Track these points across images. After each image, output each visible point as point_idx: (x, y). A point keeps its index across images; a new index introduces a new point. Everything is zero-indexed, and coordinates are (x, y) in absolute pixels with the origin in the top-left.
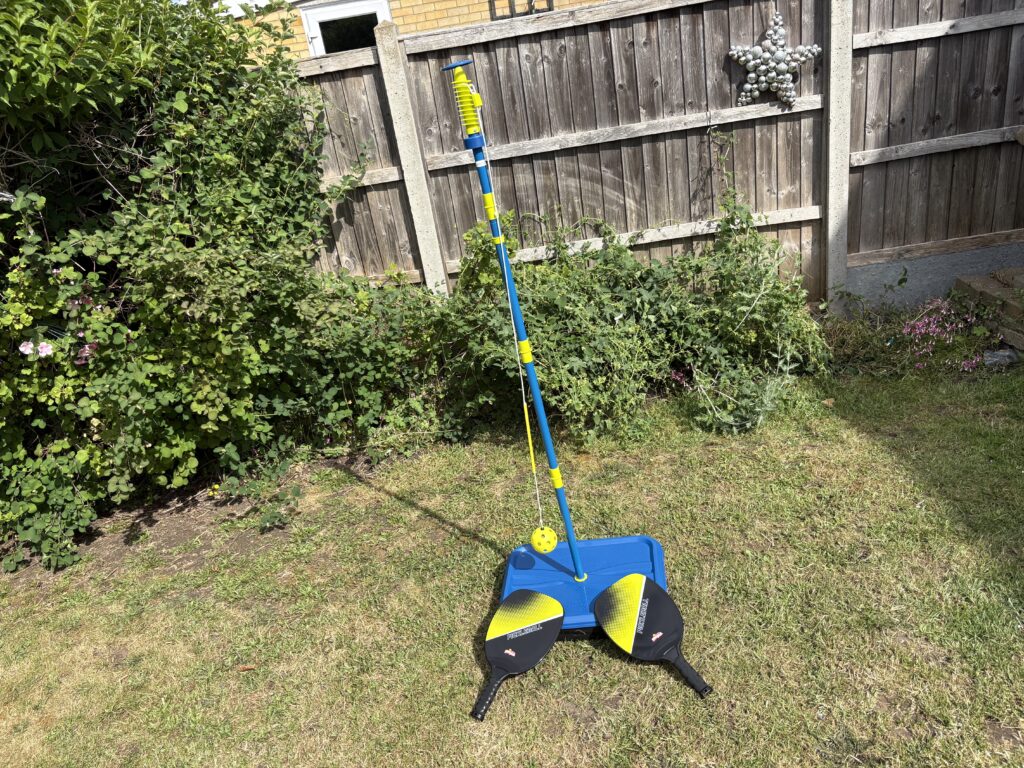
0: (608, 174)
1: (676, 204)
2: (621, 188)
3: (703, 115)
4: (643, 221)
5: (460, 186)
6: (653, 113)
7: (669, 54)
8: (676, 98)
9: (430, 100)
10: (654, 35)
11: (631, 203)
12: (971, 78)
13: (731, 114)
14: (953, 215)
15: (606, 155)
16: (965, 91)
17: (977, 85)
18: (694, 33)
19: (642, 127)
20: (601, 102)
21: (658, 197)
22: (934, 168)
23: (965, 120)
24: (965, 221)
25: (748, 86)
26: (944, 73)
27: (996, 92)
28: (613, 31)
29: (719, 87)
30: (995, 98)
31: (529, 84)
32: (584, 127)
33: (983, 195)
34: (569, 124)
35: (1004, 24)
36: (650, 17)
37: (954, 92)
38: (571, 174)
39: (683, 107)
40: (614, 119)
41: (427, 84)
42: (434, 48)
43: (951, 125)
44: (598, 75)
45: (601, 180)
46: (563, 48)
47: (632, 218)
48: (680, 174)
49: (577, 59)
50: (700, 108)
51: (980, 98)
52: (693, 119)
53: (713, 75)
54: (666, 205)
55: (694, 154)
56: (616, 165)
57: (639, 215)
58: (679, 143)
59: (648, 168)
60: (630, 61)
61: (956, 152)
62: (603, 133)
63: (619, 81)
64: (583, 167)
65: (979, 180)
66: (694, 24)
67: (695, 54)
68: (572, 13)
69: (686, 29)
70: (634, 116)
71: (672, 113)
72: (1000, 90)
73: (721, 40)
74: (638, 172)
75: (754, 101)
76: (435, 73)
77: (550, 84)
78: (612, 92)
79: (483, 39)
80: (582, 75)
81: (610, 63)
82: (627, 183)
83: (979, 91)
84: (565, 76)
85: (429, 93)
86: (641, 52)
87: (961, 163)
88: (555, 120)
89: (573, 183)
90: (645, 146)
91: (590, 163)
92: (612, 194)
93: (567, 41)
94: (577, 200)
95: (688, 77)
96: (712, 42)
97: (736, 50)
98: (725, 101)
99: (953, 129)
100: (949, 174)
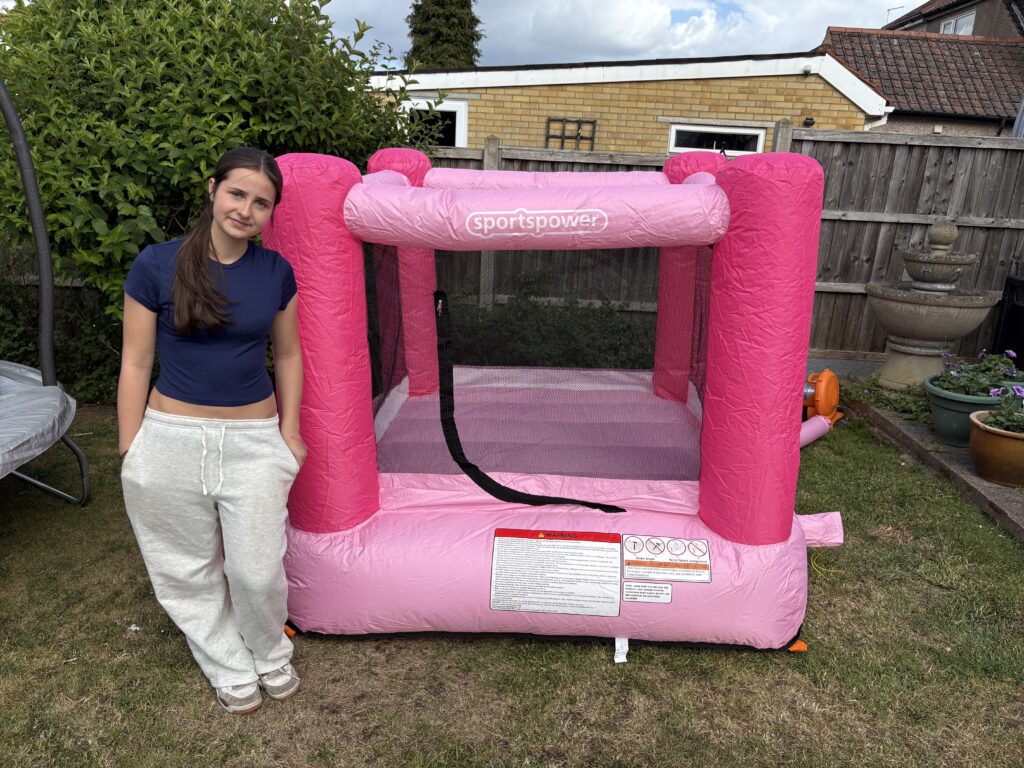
4: (630, 297)
11: (624, 283)
12: (853, 248)
14: (832, 335)
16: (848, 256)
17: (856, 254)
22: (823, 300)
23: (846, 275)
24: (839, 340)
26: (836, 243)
27: (868, 261)
30: (866, 265)
33: (853, 325)
35: (876, 220)
37: (841, 255)
42: (520, 158)
43: (837, 276)
47: (624, 293)
51: (857, 263)
57: (628, 291)
61: (837, 294)
65: (850, 315)
68: (611, 156)
72: (870, 260)
79: (552, 159)
83: (856, 258)
87: (840, 301)
92: (613, 274)
99: (838, 279)
100: (832, 307)
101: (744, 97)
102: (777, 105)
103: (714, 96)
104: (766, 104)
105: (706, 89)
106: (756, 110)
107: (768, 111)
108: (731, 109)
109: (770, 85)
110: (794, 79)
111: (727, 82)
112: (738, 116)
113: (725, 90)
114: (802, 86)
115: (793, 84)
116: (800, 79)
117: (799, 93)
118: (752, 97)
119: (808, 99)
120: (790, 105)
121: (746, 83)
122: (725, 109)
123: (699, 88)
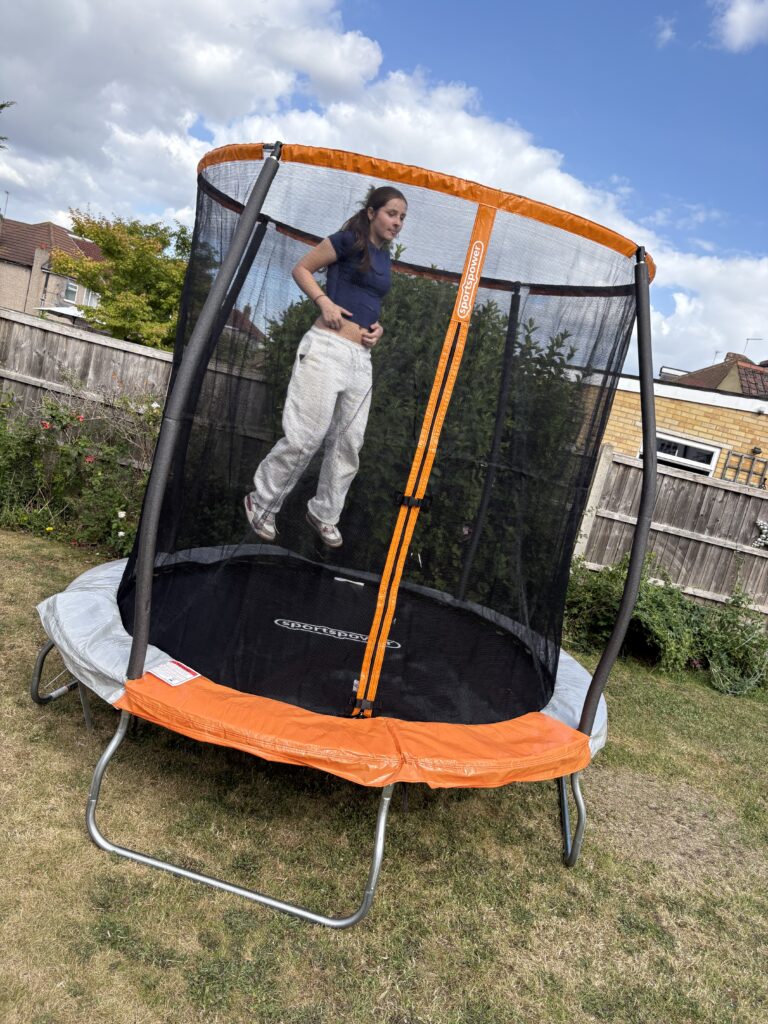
0: (679, 553)
1: (705, 579)
2: (682, 561)
3: (734, 544)
4: (685, 582)
5: (606, 529)
6: (712, 532)
7: (728, 510)
8: (724, 530)
9: (612, 484)
10: (725, 499)
11: (684, 570)
13: (747, 549)
15: (682, 543)
18: (743, 507)
19: (704, 537)
20: (690, 519)
21: (698, 573)
25: (760, 539)
28: (708, 490)
29: (745, 534)
31: (661, 496)
32: (677, 526)
34: (670, 521)
36: (726, 491)
38: (661, 545)
39: (725, 536)
40: (692, 529)
41: (614, 477)
44: (693, 507)
45: (674, 553)
46: (683, 488)
47: (682, 578)
48: (712, 566)
49: (687, 495)
50: (733, 540)
52: (730, 544)
53: (744, 528)
54: (701, 578)
55: (722, 560)
56: (684, 549)
57: (685, 577)
58: (717, 551)
59: (699, 557)
60: (710, 506)
62: (686, 533)
63: (701, 513)
64: (669, 544)
66: (745, 503)
67: (740, 515)
69: (740, 503)
70: (701, 531)
71: (720, 537)
73: (753, 514)
74: (693, 557)
75: (759, 547)
76: (620, 473)
77: (670, 501)
78: (697, 515)
80: (686, 503)
81: (701, 504)
82: (686, 560)
84: (679, 500)
85: (613, 480)
86: (716, 505)
88: (666, 516)
89: (661, 549)
90: (702, 546)
91: (673, 544)
92: (677, 562)
93: (686, 485)
94: (659, 558)
95: (734, 524)
96: (749, 513)
97: (760, 522)
98: (746, 541)
101: (708, 420)
102: (733, 432)
103: (684, 414)
104: (724, 429)
105: (678, 407)
106: (716, 433)
107: (726, 435)
108: (696, 427)
109: (730, 415)
110: (749, 415)
111: (696, 406)
112: (701, 434)
113: (694, 411)
114: (755, 421)
115: (748, 419)
116: (754, 416)
117: (752, 427)
118: (713, 421)
119: (758, 433)
120: (743, 434)
121: (711, 410)
122: (690, 426)
123: (673, 406)
